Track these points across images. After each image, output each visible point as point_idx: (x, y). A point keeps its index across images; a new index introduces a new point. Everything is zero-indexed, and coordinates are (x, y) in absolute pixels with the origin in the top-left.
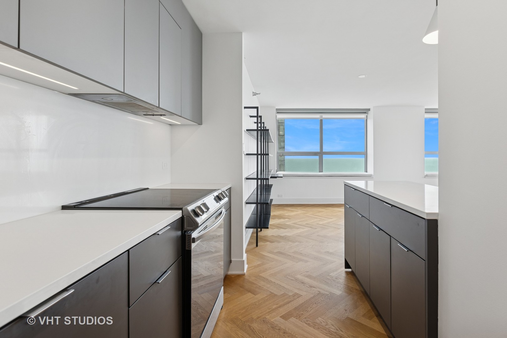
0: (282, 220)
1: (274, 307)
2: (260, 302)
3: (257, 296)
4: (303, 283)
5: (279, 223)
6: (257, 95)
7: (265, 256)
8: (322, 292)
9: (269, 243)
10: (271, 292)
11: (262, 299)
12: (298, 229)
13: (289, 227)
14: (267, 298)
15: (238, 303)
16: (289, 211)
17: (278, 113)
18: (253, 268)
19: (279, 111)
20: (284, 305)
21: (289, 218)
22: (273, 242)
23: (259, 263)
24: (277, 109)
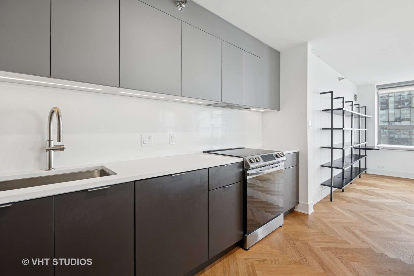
0: (373, 188)
1: (319, 240)
2: (310, 233)
3: (310, 229)
4: (358, 237)
5: (368, 190)
6: (343, 79)
7: (334, 209)
8: (373, 249)
9: (345, 201)
10: (322, 231)
11: (312, 232)
12: (386, 199)
13: (378, 195)
14: (317, 233)
15: (294, 228)
16: (387, 182)
17: (379, 89)
18: (318, 213)
19: (380, 88)
20: (328, 242)
21: (383, 188)
22: (349, 202)
23: (326, 212)
24: (377, 86)
